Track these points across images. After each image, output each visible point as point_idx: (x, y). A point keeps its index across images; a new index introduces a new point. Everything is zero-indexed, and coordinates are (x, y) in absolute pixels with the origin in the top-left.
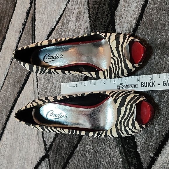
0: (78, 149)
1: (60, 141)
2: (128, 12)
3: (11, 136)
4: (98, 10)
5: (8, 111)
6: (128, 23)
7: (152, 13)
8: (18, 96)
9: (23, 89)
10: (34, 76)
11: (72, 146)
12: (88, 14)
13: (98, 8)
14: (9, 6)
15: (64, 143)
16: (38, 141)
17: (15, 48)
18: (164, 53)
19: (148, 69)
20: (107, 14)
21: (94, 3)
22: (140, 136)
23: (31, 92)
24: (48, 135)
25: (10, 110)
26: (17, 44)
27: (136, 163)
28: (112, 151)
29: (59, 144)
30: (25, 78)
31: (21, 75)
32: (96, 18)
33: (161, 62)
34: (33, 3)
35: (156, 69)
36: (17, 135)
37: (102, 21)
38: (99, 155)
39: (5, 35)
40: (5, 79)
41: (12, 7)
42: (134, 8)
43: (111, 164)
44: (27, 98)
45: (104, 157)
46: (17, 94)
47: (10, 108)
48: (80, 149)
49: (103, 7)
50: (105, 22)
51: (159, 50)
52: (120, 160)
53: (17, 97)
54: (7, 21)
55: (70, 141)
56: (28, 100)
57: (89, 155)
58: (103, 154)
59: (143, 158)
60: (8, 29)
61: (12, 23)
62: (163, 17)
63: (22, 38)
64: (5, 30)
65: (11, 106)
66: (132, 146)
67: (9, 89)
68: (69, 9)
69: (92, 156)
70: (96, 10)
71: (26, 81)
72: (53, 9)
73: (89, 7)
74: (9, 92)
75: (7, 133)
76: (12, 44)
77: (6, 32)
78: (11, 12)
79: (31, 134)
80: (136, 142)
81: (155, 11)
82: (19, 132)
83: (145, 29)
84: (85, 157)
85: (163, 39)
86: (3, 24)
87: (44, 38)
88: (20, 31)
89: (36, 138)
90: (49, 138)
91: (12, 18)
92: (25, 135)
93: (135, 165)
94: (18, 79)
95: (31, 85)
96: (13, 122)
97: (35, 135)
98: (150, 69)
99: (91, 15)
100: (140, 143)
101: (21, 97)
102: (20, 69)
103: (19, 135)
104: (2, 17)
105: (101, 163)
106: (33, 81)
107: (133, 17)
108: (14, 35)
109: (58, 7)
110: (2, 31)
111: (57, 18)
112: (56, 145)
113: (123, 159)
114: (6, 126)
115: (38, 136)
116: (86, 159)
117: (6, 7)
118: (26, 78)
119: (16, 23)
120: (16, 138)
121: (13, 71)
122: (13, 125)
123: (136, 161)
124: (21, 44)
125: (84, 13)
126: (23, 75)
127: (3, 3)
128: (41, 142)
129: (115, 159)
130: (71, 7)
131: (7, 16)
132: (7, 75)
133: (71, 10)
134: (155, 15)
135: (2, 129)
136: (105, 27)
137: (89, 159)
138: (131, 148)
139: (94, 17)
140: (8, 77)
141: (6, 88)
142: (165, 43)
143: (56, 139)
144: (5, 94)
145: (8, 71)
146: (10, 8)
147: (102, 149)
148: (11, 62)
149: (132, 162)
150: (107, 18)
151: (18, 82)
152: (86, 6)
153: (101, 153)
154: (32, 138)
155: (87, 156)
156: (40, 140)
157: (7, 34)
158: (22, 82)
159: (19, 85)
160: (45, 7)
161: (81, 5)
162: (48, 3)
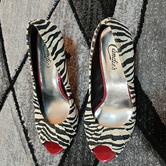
2: (126, 18)
13: (91, 18)
42: (132, 14)
49: (97, 16)
52: (157, 163)
56: (7, 134)
73: (78, 19)
83: (151, 29)
87: (21, 57)
99: (83, 26)
107: (133, 21)
125: (73, 25)
139: (88, 27)
160: (16, 25)
161: (68, 18)
162: (21, 20)
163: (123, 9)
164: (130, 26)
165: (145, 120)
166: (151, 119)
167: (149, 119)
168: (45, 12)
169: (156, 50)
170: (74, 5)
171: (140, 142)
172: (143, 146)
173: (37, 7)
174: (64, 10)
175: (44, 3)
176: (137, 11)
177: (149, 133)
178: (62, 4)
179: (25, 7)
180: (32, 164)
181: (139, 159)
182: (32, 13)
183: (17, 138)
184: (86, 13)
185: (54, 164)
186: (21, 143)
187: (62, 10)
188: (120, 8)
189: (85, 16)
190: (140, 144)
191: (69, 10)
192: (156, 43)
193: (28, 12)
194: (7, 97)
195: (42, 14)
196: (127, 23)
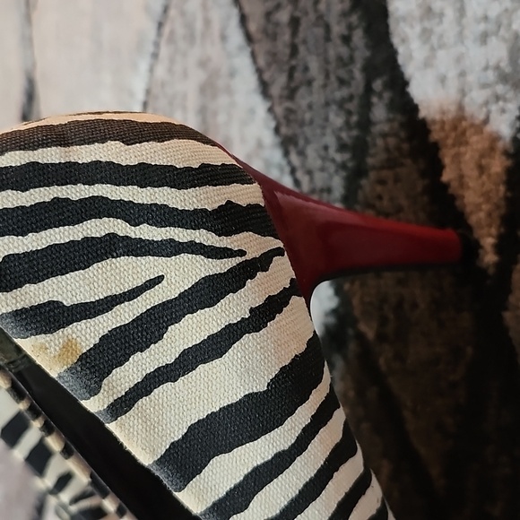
4: (293, 36)
6: (484, 38)
20: (342, 37)
21: (269, 5)
50: (341, 81)
70: (287, 38)
99: (267, 77)
130: (170, 71)
139: (284, 80)
150: (351, 57)
161: (212, 45)
164: (491, 27)
174: (196, 4)
182: (106, 47)
187: (188, 7)
189: (269, 13)
196: (469, 13)
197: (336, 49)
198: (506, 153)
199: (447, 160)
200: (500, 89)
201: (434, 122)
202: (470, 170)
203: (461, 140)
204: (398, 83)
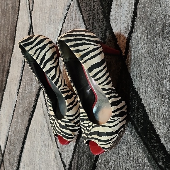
0: (100, 161)
1: (78, 158)
2: (121, 14)
3: (27, 168)
4: (93, 21)
5: (21, 142)
6: (124, 23)
7: (144, 7)
8: (29, 124)
9: (33, 116)
10: (42, 99)
11: (93, 160)
12: (85, 27)
13: (93, 19)
14: (9, 41)
15: (83, 158)
16: (57, 164)
17: (20, 78)
18: (165, 39)
19: (153, 59)
20: (102, 22)
21: (89, 15)
22: (160, 127)
23: (42, 116)
24: (66, 155)
25: (22, 141)
26: (21, 74)
27: (163, 157)
28: (135, 153)
29: (78, 162)
30: (33, 104)
31: (29, 103)
32: (92, 27)
33: (164, 48)
34: (31, 32)
35: (161, 56)
36: (33, 164)
37: (99, 29)
38: (122, 160)
39: (9, 69)
40: (14, 111)
41: (12, 42)
42: (126, 9)
43: (137, 166)
44: (38, 123)
45: (128, 160)
46: (28, 122)
47: (22, 139)
48: (101, 160)
49: (98, 16)
50: (101, 28)
51: (160, 38)
52: (145, 159)
53: (28, 126)
54: (9, 55)
55: (89, 155)
56: (40, 125)
57: (112, 164)
58: (126, 157)
59: (169, 149)
60: (10, 62)
61: (13, 56)
62: (156, 8)
63: (25, 67)
64: (8, 65)
65: (24, 137)
66: (155, 140)
67: (19, 120)
68: (65, 28)
69: (115, 164)
70: (92, 21)
71: (35, 107)
72: (51, 32)
73: (84, 21)
74: (20, 122)
75: (24, 166)
76: (16, 76)
77: (9, 66)
78: (11, 46)
79: (48, 160)
80: (158, 135)
81: (147, 5)
82: (35, 161)
83: (142, 23)
84: (108, 167)
85: (160, 27)
86: (5, 59)
88: (23, 61)
89: (54, 162)
90: (67, 158)
91: (13, 51)
92: (42, 162)
93: (162, 159)
94: (27, 107)
95: (40, 109)
96: (28, 152)
97: (53, 159)
98: (154, 58)
99: (87, 27)
100: (162, 134)
101: (33, 124)
102: (28, 97)
103: (35, 165)
104: (3, 53)
105: (126, 168)
106: (42, 105)
107: (127, 16)
108: (17, 66)
109: (55, 29)
110: (5, 66)
111: (56, 39)
112: (75, 163)
113: (149, 157)
114: (21, 159)
115: (56, 160)
116: (110, 168)
117: (6, 44)
118: (35, 104)
119: (18, 55)
120: (33, 168)
121: (21, 101)
122: (28, 156)
123: (163, 155)
124: (25, 73)
125: (81, 27)
126: (31, 101)
127: (3, 41)
128: (59, 164)
129: (140, 160)
130: (67, 25)
131: (8, 51)
132: (15, 107)
133: (68, 28)
134: (148, 8)
135: (17, 163)
136: (103, 33)
137: (113, 168)
138: (155, 143)
139: (91, 28)
140: (17, 108)
141: (16, 119)
142: (164, 30)
143: (74, 157)
144: (15, 127)
145: (16, 103)
146: (10, 43)
147: (124, 153)
148: (18, 93)
149: (159, 157)
150: (103, 25)
151: (27, 110)
152: (82, 20)
153: (124, 157)
154: (50, 163)
155: (110, 165)
156: (59, 163)
157: (10, 68)
158: (31, 109)
159: (29, 113)
160: (42, 32)
161: (77, 21)
162: (45, 28)
163: (118, 5)
164: (125, 22)
165: (135, 117)
166: (140, 115)
167: (139, 116)
168: (61, 18)
169: (145, 45)
170: (81, 7)
171: (132, 138)
172: (134, 142)
173: (55, 14)
174: (73, 14)
175: (59, 9)
176: (130, 5)
177: (139, 130)
178: (72, 8)
179: (47, 15)
180: (56, 150)
181: (131, 153)
182: (52, 20)
183: (46, 129)
184: (89, 14)
185: (70, 151)
186: (49, 133)
187: (72, 14)
188: (116, 5)
189: (89, 17)
190: (132, 139)
191: (78, 12)
192: (146, 37)
193: (49, 20)
194: (39, 94)
195: (59, 20)
196: (122, 19)
197: (101, 23)
198: (126, 39)
199: (118, 41)
200: (126, 30)
201: (116, 35)
202: (121, 42)
203: (120, 38)
204: (111, 29)
